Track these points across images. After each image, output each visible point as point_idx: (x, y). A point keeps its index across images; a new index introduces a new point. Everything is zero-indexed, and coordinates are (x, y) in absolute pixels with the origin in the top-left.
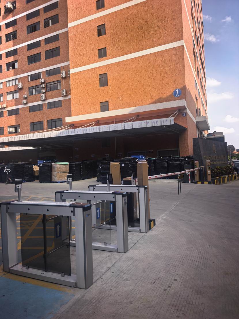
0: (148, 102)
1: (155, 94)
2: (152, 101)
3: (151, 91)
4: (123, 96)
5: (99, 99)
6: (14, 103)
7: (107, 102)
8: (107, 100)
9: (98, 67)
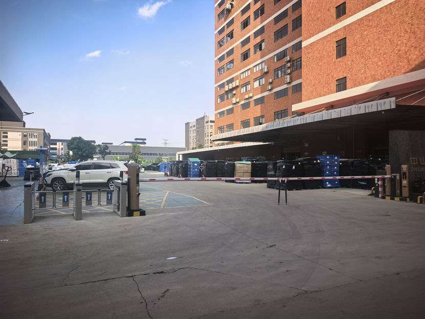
0: (403, 71)
1: (415, 57)
2: (410, 68)
3: (409, 52)
4: (366, 67)
5: (335, 76)
6: (260, 90)
7: (344, 79)
8: (345, 75)
9: (335, 32)
